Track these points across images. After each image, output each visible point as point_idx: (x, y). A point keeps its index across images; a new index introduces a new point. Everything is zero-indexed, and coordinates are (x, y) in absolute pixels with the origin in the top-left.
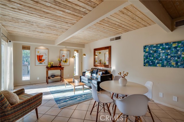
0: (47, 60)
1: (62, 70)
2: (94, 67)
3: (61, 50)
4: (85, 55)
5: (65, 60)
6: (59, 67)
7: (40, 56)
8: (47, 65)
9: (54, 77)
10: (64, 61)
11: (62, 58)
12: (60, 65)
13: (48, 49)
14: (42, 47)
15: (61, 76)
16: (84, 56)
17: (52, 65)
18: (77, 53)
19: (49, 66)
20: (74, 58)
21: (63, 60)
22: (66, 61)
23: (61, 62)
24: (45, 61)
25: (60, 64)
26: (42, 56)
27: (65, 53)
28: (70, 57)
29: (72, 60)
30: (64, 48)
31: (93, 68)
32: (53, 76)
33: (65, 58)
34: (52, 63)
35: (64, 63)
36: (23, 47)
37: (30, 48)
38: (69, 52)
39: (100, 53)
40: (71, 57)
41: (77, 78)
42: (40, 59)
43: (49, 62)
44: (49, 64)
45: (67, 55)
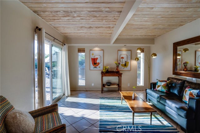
0: (102, 64)
1: (120, 77)
2: (174, 76)
3: (118, 50)
4: (155, 55)
5: (125, 63)
6: (116, 72)
7: (94, 59)
8: (103, 69)
9: (109, 86)
10: (122, 65)
11: (120, 60)
12: (117, 71)
13: (103, 50)
14: (97, 49)
15: (118, 85)
16: (154, 57)
17: (108, 70)
18: (142, 54)
19: (104, 71)
20: (138, 60)
21: (121, 63)
22: (125, 65)
23: (118, 66)
24: (100, 65)
25: (117, 69)
26: (97, 59)
27: (124, 53)
28: (131, 59)
29: (134, 63)
30: (123, 47)
31: (173, 78)
32: (109, 84)
33: (124, 60)
34: (107, 67)
35: (123, 67)
36: (78, 50)
37: (84, 50)
38: (130, 52)
39: (186, 50)
40: (134, 60)
41: (141, 89)
42: (95, 62)
43: (104, 66)
44: (104, 68)
45: (127, 56)
